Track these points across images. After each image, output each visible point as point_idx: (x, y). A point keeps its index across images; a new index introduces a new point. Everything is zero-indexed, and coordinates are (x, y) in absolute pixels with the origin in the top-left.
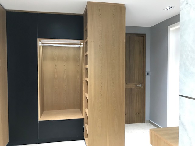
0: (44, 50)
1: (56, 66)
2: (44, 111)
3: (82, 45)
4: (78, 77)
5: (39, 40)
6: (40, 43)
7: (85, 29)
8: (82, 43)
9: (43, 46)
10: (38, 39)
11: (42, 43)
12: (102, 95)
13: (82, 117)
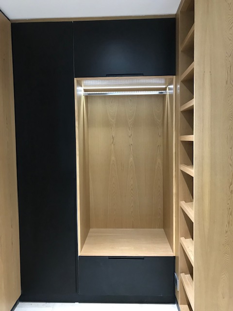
0: (89, 105)
1: (113, 138)
2: (91, 230)
3: (170, 89)
4: (159, 161)
5: (77, 81)
6: (81, 91)
7: (181, 47)
8: (171, 84)
9: (87, 97)
10: (75, 80)
11: (85, 90)
12: (231, 214)
13: (171, 254)
